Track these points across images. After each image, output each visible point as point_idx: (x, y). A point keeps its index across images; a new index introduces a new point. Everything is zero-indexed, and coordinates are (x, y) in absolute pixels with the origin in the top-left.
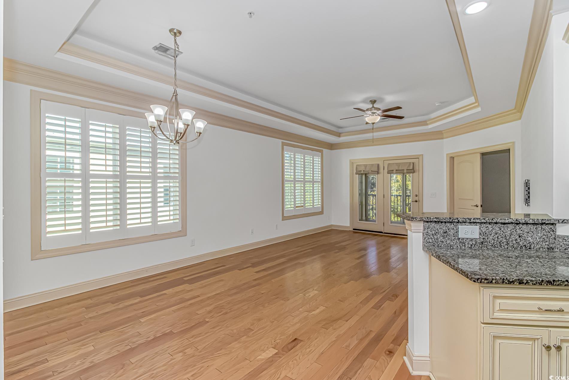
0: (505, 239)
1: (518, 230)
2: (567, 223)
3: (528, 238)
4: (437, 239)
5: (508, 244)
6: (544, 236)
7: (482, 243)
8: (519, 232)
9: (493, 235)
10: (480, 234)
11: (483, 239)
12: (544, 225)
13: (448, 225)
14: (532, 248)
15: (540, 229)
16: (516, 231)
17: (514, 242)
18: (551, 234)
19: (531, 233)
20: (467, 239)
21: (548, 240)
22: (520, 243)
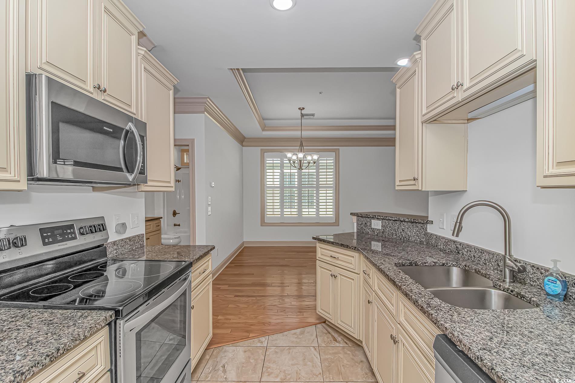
0: (395, 231)
1: (402, 226)
2: (429, 223)
3: (408, 232)
4: (362, 227)
5: (396, 235)
6: (418, 232)
7: (383, 232)
8: (403, 227)
9: (388, 228)
10: (382, 226)
11: (384, 230)
12: (418, 224)
13: (367, 219)
14: (410, 239)
15: (415, 226)
16: (401, 226)
17: (400, 234)
18: (422, 231)
19: (410, 229)
20: (376, 229)
21: (420, 235)
22: (403, 235)
